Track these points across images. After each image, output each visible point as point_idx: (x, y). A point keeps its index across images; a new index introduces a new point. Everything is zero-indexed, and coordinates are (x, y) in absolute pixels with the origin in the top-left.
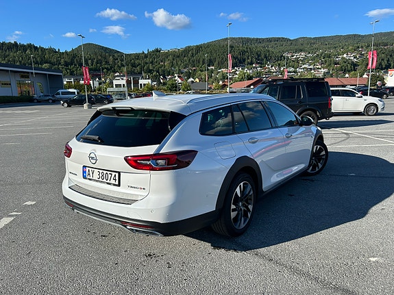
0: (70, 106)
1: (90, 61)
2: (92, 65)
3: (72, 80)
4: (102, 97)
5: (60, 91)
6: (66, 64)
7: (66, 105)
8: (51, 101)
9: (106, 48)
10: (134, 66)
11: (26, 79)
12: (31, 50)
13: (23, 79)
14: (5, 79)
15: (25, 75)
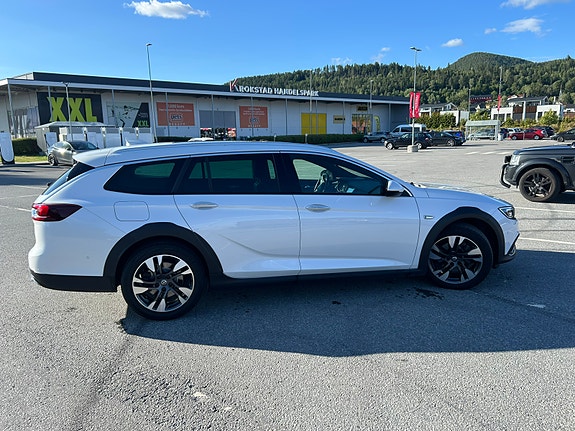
0: (397, 148)
1: (471, 81)
2: (474, 86)
3: (430, 111)
4: (445, 136)
5: (401, 126)
6: (437, 87)
7: (390, 146)
9: (503, 57)
10: (546, 82)
11: (364, 112)
12: (393, 72)
13: (360, 112)
14: (339, 113)
15: (363, 107)
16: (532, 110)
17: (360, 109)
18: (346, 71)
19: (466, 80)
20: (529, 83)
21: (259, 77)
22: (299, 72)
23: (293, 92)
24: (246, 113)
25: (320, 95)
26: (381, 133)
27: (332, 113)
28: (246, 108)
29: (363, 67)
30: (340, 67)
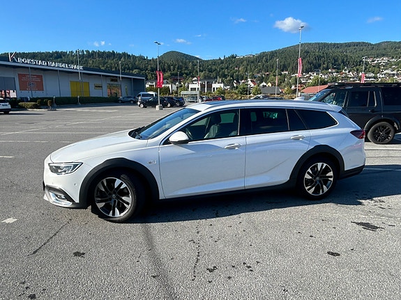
1: (172, 67)
2: (174, 70)
3: (154, 84)
5: (141, 93)
7: (142, 106)
8: (132, 102)
9: (187, 55)
10: (211, 71)
11: (115, 83)
12: (125, 58)
13: (112, 83)
14: (98, 82)
15: (114, 79)
16: (210, 86)
17: (112, 80)
18: (92, 54)
19: (169, 66)
20: (202, 71)
21: (24, 53)
22: (57, 52)
23: (63, 66)
24: (24, 79)
25: (84, 69)
26: (130, 97)
27: (93, 83)
28: (24, 75)
29: (104, 53)
30: (88, 51)
